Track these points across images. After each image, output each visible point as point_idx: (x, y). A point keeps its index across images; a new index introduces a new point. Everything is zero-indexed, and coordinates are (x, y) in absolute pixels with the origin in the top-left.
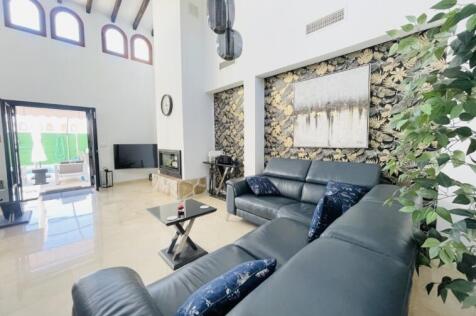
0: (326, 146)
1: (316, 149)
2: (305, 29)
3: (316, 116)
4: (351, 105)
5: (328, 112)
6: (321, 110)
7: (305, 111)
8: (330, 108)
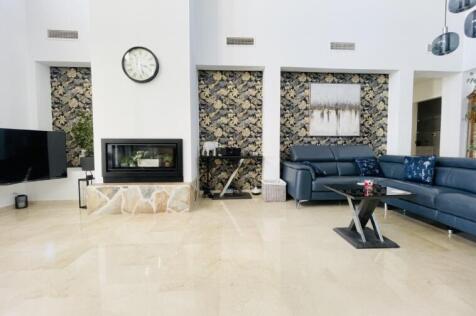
0: (334, 135)
1: (325, 137)
2: (329, 46)
3: (328, 113)
4: (351, 108)
5: (337, 110)
6: (332, 108)
7: (320, 107)
8: (338, 108)
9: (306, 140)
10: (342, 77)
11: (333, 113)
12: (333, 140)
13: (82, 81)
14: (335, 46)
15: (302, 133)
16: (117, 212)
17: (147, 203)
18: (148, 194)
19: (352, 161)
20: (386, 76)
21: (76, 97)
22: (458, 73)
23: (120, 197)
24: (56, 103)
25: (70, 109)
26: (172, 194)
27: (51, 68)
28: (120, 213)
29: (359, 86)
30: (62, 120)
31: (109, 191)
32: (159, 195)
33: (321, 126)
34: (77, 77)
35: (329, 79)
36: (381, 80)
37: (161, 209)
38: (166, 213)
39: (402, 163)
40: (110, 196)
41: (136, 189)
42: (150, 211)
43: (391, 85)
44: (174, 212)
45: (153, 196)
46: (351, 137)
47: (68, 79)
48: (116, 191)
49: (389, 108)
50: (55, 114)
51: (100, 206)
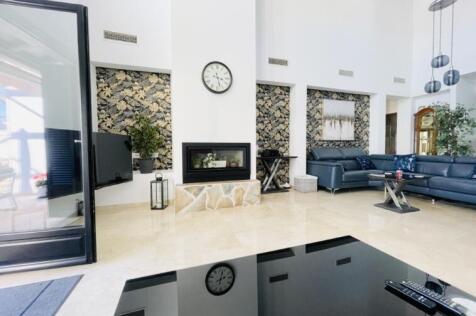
0: (338, 139)
1: (333, 141)
3: (335, 122)
4: (349, 119)
5: (340, 121)
6: (337, 119)
7: (329, 118)
8: (341, 119)
9: (320, 143)
10: (343, 96)
11: (338, 122)
12: (337, 143)
13: (131, 84)
14: (342, 73)
15: (317, 137)
16: (202, 208)
17: (227, 199)
18: (228, 191)
19: (354, 159)
20: (368, 96)
21: (124, 100)
22: (407, 98)
23: (205, 195)
24: (102, 105)
25: (118, 111)
26: (248, 190)
27: (97, 68)
28: (204, 209)
29: (353, 103)
30: (109, 122)
31: (195, 190)
32: (237, 191)
33: (331, 132)
34: (126, 80)
35: (335, 96)
36: (366, 99)
37: (239, 203)
38: (243, 207)
39: (393, 160)
40: (196, 195)
41: (218, 187)
42: (230, 206)
43: (371, 104)
44: (249, 205)
45: (233, 192)
46: (348, 141)
47: (117, 81)
48: (201, 189)
49: (371, 120)
50: (101, 116)
51: (187, 205)
